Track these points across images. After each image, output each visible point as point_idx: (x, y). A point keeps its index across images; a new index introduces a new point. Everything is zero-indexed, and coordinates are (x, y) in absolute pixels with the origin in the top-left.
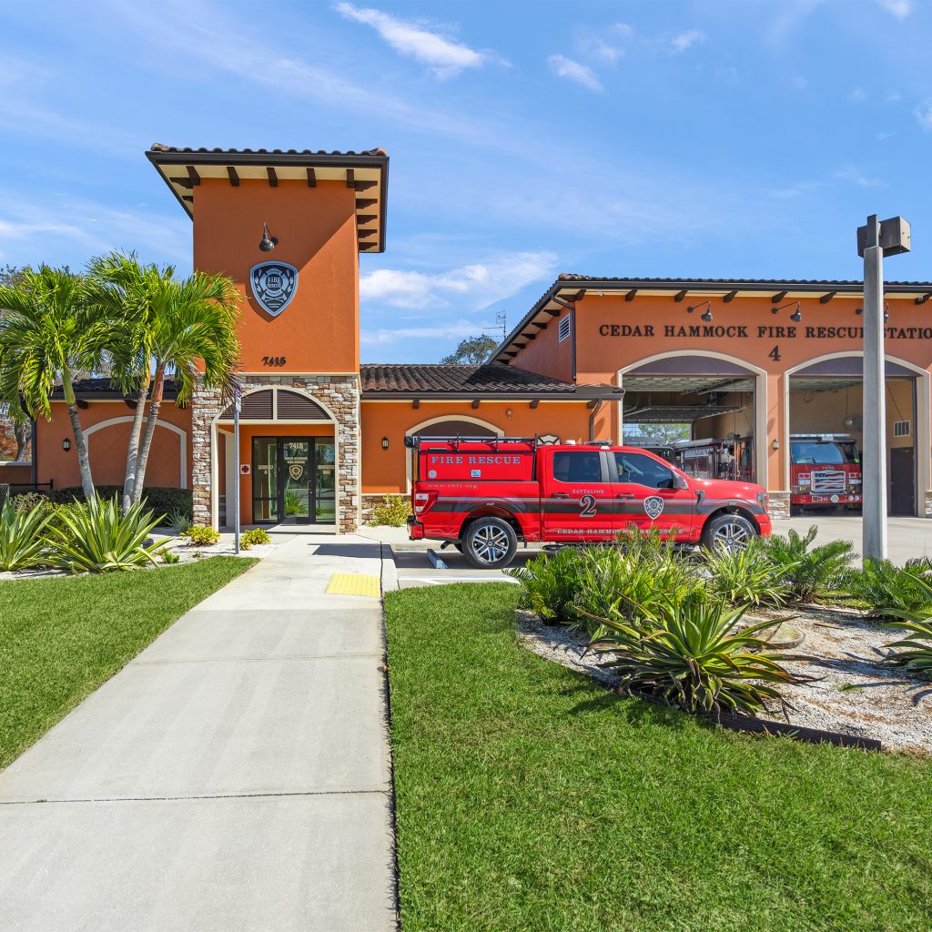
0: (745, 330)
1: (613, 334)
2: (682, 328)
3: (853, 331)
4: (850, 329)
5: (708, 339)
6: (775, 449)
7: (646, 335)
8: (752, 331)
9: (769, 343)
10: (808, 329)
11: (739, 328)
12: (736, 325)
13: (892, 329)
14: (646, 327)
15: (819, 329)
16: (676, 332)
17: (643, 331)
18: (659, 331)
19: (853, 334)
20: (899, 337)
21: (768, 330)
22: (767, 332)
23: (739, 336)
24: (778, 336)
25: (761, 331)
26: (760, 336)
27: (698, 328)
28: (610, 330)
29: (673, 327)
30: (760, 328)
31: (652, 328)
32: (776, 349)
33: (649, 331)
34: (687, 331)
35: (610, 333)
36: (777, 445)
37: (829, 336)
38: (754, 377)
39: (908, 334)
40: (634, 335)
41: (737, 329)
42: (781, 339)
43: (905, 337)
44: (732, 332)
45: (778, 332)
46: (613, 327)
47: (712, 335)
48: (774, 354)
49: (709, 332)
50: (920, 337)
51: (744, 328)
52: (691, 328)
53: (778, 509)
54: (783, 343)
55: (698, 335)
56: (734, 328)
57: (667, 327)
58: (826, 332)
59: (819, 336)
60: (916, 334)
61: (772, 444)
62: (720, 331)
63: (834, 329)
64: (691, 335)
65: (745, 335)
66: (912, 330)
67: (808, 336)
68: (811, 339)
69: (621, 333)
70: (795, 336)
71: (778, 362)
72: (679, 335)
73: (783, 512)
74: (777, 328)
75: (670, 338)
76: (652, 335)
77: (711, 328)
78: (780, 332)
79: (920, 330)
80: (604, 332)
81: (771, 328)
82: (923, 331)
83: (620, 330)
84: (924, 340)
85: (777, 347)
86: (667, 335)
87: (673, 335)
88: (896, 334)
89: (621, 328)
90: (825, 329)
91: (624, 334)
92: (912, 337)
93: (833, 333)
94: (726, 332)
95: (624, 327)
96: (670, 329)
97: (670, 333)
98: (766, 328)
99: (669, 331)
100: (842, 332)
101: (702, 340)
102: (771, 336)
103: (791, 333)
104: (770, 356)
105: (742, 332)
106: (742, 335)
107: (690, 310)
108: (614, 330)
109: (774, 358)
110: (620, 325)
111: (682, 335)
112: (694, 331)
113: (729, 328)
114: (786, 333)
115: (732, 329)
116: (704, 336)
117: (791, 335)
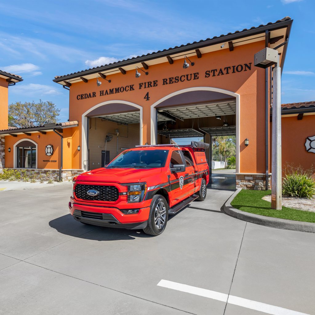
0: (133, 87)
1: (81, 99)
2: (107, 91)
3: (189, 77)
4: (187, 75)
5: (117, 94)
7: (93, 97)
8: (136, 87)
9: (144, 91)
10: (164, 80)
11: (131, 86)
12: (129, 85)
13: (214, 71)
14: (93, 93)
15: (170, 79)
17: (92, 95)
18: (98, 94)
19: (189, 78)
20: (218, 75)
21: (144, 84)
22: (143, 86)
23: (131, 90)
24: (148, 87)
25: (141, 86)
26: (140, 88)
27: (113, 89)
28: (80, 97)
29: (103, 91)
30: (140, 84)
31: (95, 93)
32: (148, 94)
34: (109, 92)
35: (80, 98)
37: (175, 82)
38: (139, 110)
39: (225, 72)
40: (89, 98)
41: (129, 87)
42: (150, 88)
43: (223, 74)
44: (127, 88)
46: (81, 95)
47: (119, 92)
48: (146, 97)
49: (117, 90)
50: (234, 72)
51: (133, 85)
52: (110, 90)
54: (151, 90)
55: (113, 93)
56: (128, 86)
57: (101, 92)
58: (174, 80)
59: (170, 83)
60: (231, 71)
62: (122, 90)
63: (178, 77)
64: (110, 94)
65: (133, 89)
66: (227, 68)
67: (164, 84)
68: (166, 85)
69: (84, 98)
70: (157, 85)
71: (148, 101)
72: (105, 95)
74: (148, 83)
75: (101, 97)
76: (95, 96)
77: (118, 88)
78: (150, 84)
79: (234, 67)
80: (79, 98)
81: (145, 83)
82: (235, 68)
84: (237, 73)
85: (148, 93)
86: (101, 95)
87: (103, 95)
88: (216, 73)
89: (84, 95)
90: (173, 78)
91: (85, 98)
92: (228, 73)
93: (178, 79)
94: (125, 89)
95: (85, 94)
96: (102, 92)
98: (143, 84)
99: (102, 93)
100: (183, 78)
101: (115, 95)
102: (145, 87)
103: (155, 84)
104: (145, 98)
105: (132, 88)
106: (132, 89)
107: (110, 81)
108: (82, 97)
109: (146, 99)
110: (84, 94)
111: (106, 94)
112: (111, 91)
113: (126, 87)
114: (152, 84)
115: (127, 87)
116: (115, 93)
117: (155, 85)
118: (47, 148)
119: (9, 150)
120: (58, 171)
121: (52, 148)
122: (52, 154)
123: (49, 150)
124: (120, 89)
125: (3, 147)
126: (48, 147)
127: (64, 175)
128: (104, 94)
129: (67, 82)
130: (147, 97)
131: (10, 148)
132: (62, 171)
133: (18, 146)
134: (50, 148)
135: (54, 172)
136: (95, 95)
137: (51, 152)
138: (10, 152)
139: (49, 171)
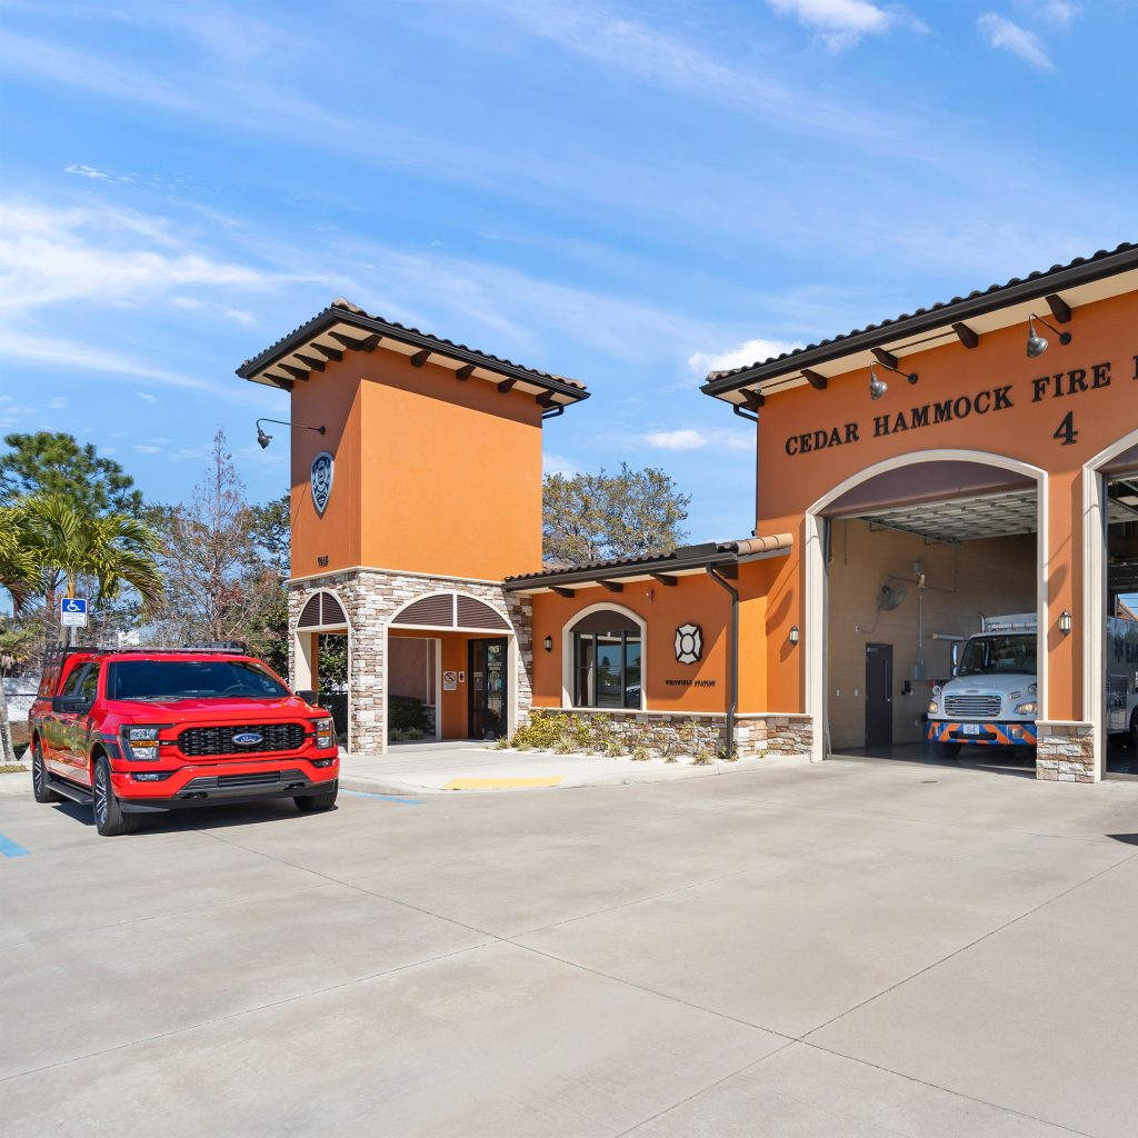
0: (1009, 394)
1: (803, 451)
2: (901, 417)
5: (944, 425)
6: (1065, 632)
7: (848, 440)
8: (1021, 394)
9: (1054, 409)
10: (1137, 359)
11: (997, 391)
12: (991, 387)
14: (848, 427)
16: (892, 424)
17: (842, 434)
18: (866, 429)
21: (1053, 382)
22: (1051, 388)
23: (998, 407)
24: (1072, 390)
25: (1039, 387)
26: (1037, 398)
27: (925, 409)
28: (799, 445)
29: (886, 418)
30: (1036, 382)
31: (856, 426)
32: (1068, 420)
33: (852, 432)
34: (909, 419)
35: (799, 450)
36: (1067, 624)
38: (1032, 483)
40: (831, 445)
41: (993, 396)
42: (1080, 395)
44: (983, 402)
45: (1073, 382)
46: (802, 437)
47: (949, 418)
48: (1064, 431)
49: (944, 411)
51: (1007, 389)
52: (915, 411)
53: (1068, 759)
54: (1084, 403)
55: (926, 423)
56: (988, 394)
57: (877, 420)
61: (1058, 623)
62: (963, 407)
64: (914, 426)
65: (1008, 404)
67: (1136, 375)
69: (813, 446)
70: (1108, 383)
71: (1070, 447)
72: (895, 430)
73: (1079, 766)
74: (1072, 374)
75: (880, 439)
76: (856, 438)
77: (948, 404)
78: (1077, 380)
80: (792, 450)
81: (1058, 378)
83: (812, 442)
85: (1070, 414)
86: (877, 434)
87: (886, 432)
89: (813, 437)
91: (817, 447)
94: (974, 405)
95: (817, 434)
96: (882, 422)
97: (882, 430)
98: (1047, 379)
99: (881, 426)
101: (933, 430)
102: (1059, 393)
103: (1101, 376)
104: (1057, 435)
105: (1002, 399)
106: (1002, 404)
107: (913, 379)
108: (804, 443)
109: (1064, 439)
110: (812, 432)
111: (900, 428)
112: (920, 417)
113: (979, 396)
114: (1089, 379)
115: (984, 398)
116: (936, 421)
117: (1101, 381)
118: (679, 637)
119: (548, 644)
120: (719, 720)
121: (697, 637)
122: (700, 658)
123: (688, 644)
124: (953, 405)
125: (525, 632)
126: (684, 630)
127: (741, 734)
128: (891, 427)
129: (752, 392)
130: (1067, 432)
131: (549, 638)
132: (737, 720)
133: (576, 631)
134: (693, 636)
135: (706, 721)
136: (854, 432)
137: (697, 651)
138: (549, 650)
139: (688, 718)
